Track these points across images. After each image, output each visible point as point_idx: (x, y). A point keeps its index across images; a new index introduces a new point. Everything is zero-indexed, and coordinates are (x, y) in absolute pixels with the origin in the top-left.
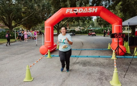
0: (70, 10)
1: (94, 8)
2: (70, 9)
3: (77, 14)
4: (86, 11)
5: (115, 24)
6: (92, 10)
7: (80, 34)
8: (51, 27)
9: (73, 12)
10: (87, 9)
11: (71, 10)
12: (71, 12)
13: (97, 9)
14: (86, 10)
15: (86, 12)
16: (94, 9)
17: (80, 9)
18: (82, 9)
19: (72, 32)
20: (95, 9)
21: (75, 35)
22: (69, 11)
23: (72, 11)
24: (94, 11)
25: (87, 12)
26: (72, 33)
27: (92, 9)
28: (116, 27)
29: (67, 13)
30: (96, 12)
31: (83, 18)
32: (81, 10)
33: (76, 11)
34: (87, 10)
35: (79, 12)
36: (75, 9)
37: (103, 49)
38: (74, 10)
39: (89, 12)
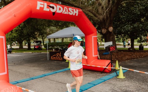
0: (44, 5)
2: (43, 3)
4: (66, 11)
6: (73, 11)
8: (4, 37)
12: (46, 9)
17: (58, 7)
22: (42, 6)
28: (94, 38)
30: (77, 15)
33: (53, 8)
34: (67, 10)
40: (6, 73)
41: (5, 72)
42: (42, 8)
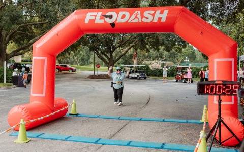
1: (158, 12)
2: (95, 13)
3: (113, 25)
4: (136, 17)
5: (217, 54)
6: (153, 15)
7: (158, 76)
8: (46, 59)
9: (102, 21)
10: (139, 12)
11: (100, 14)
12: (98, 21)
13: (166, 12)
14: (137, 14)
15: (136, 21)
16: (158, 14)
18: (127, 14)
19: (140, 72)
20: (162, 12)
21: (145, 78)
23: (100, 18)
24: (160, 19)
25: (140, 21)
26: (138, 74)
27: (152, 12)
28: (218, 63)
29: (87, 21)
30: (163, 20)
31: (165, 40)
32: (124, 16)
33: (111, 17)
34: (139, 16)
35: (120, 20)
36: (109, 14)
37: (189, 121)
38: (107, 16)
39: (144, 20)
40: (44, 95)
41: (42, 93)
42: (92, 21)
